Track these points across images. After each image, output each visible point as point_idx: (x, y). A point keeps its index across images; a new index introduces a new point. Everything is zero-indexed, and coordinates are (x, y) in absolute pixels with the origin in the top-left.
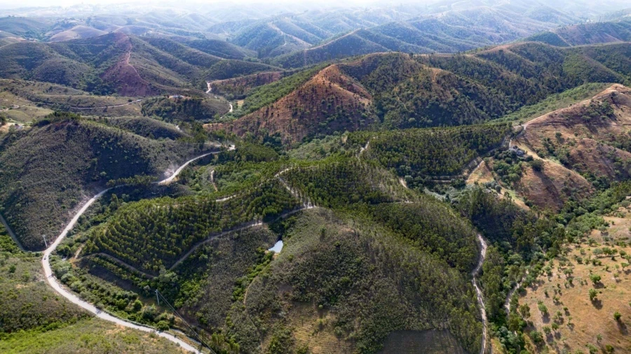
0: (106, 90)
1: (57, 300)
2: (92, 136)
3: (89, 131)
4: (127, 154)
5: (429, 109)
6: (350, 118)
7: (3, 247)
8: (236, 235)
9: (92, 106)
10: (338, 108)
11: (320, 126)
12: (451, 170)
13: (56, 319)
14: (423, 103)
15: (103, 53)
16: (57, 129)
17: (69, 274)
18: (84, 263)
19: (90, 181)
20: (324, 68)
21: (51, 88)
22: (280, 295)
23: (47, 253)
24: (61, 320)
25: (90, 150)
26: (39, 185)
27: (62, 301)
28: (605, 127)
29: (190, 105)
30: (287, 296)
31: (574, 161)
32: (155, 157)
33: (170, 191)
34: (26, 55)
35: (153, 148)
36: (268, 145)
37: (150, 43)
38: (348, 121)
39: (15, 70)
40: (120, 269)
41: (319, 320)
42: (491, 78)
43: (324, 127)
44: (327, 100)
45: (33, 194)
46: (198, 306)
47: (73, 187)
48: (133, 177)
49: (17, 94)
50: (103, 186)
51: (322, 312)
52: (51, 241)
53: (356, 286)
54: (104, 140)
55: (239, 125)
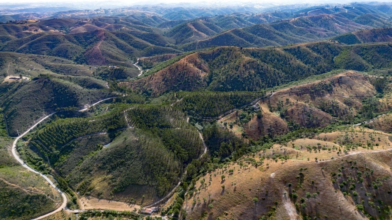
0: (83, 61)
1: (8, 157)
2: (55, 86)
3: (54, 83)
4: (69, 96)
5: (232, 81)
6: (190, 83)
7: (1, 134)
8: (90, 137)
9: (70, 70)
10: (186, 77)
11: (174, 87)
12: (213, 115)
13: (5, 164)
14: (231, 77)
15: (90, 41)
16: (40, 82)
17: (21, 148)
18: (29, 144)
19: (48, 108)
20: (189, 54)
21: (55, 60)
22: (95, 165)
23: (18, 138)
24: (6, 165)
25: (52, 93)
26: (24, 108)
27: (10, 158)
28: (321, 97)
29: (117, 71)
30: (98, 165)
31: (287, 114)
32: (82, 98)
33: (83, 115)
34: (52, 41)
35: (83, 93)
36: (145, 95)
37: (116, 35)
38: (189, 85)
39: (44, 49)
40: (41, 148)
41: (105, 176)
42: (283, 63)
43: (176, 87)
44: (182, 73)
45: (20, 112)
46: (62, 166)
47: (40, 110)
48: (68, 107)
49: (37, 63)
50: (54, 110)
51: (108, 173)
52: (22, 133)
53: (126, 164)
54: (60, 88)
55: (136, 84)
